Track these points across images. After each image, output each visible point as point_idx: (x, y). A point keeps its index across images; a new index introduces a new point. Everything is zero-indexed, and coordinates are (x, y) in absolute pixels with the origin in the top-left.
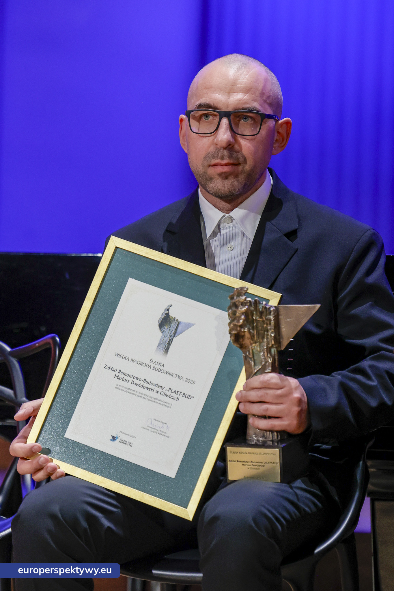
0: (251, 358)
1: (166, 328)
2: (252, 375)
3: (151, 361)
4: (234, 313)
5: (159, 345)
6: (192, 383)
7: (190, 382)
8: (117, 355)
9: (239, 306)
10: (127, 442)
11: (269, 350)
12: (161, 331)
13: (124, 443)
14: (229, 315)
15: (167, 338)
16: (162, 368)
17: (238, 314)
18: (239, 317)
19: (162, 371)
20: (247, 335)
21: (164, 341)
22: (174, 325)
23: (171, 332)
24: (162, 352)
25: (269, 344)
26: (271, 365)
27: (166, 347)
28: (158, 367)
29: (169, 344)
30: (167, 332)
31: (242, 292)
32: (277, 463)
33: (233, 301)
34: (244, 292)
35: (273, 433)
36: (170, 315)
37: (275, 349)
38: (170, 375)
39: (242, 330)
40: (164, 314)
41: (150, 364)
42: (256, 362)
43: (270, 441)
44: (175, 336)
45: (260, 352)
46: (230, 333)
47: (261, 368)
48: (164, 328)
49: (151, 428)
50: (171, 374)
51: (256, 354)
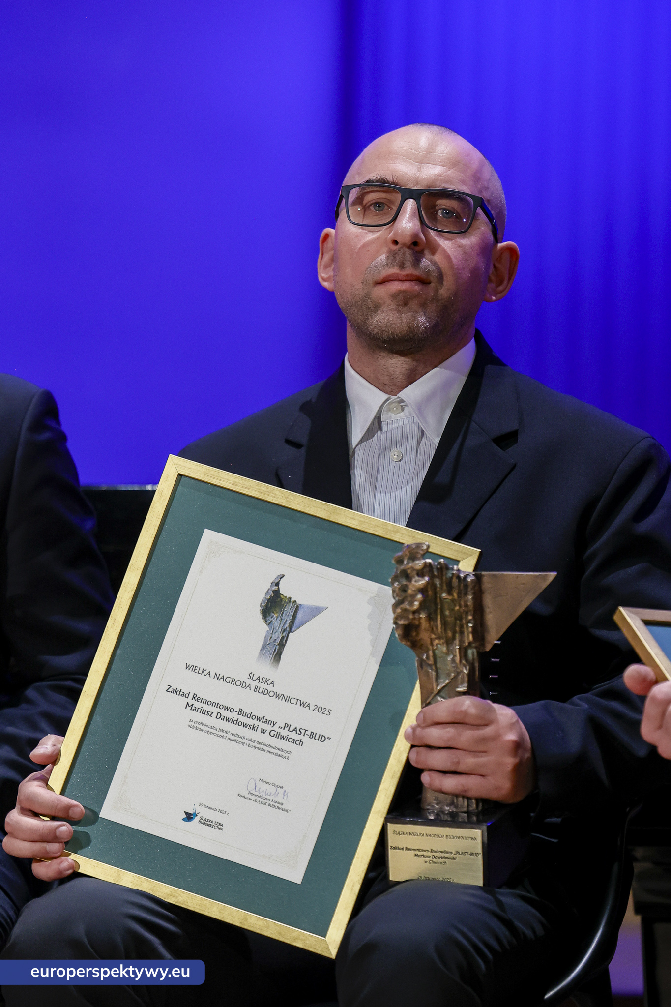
0: (430, 665)
1: (275, 616)
2: (433, 695)
3: (251, 676)
4: (404, 589)
5: (263, 648)
6: (326, 712)
7: (322, 712)
8: (188, 667)
9: (414, 577)
10: (214, 822)
11: (463, 651)
12: (266, 621)
13: (207, 824)
14: (394, 591)
15: (277, 633)
16: (270, 688)
17: (410, 592)
18: (413, 597)
19: (272, 694)
20: (424, 624)
21: (272, 640)
22: (289, 611)
23: (285, 624)
24: (269, 659)
25: (464, 642)
26: (466, 679)
27: (277, 651)
28: (263, 686)
29: (282, 644)
30: (277, 623)
31: (417, 553)
32: (477, 854)
33: (402, 567)
34: (421, 552)
35: (470, 800)
36: (280, 593)
37: (475, 650)
38: (285, 701)
39: (416, 616)
40: (269, 591)
41: (248, 682)
42: (440, 671)
43: (465, 812)
44: (292, 630)
45: (447, 654)
46: (395, 623)
47: (448, 684)
48: (272, 617)
49: (255, 795)
50: (288, 699)
51: (440, 658)
